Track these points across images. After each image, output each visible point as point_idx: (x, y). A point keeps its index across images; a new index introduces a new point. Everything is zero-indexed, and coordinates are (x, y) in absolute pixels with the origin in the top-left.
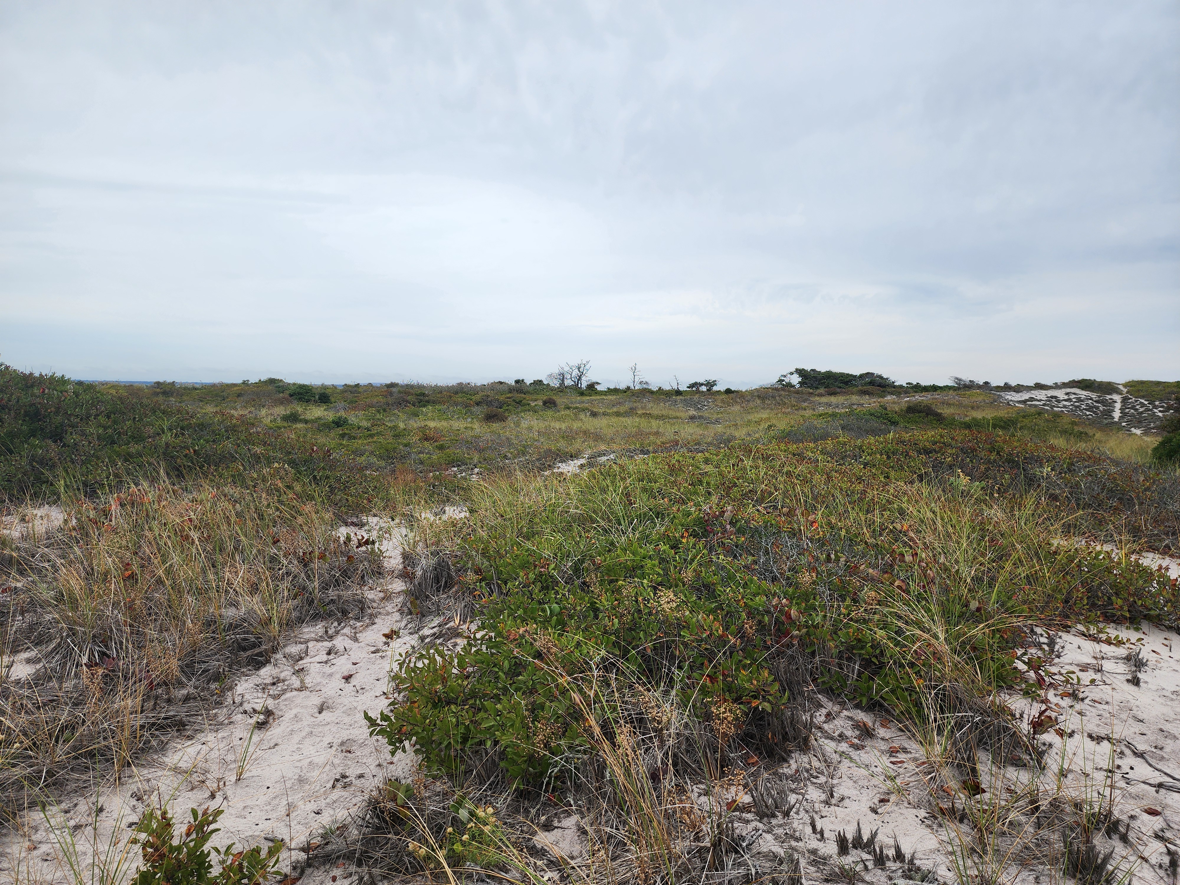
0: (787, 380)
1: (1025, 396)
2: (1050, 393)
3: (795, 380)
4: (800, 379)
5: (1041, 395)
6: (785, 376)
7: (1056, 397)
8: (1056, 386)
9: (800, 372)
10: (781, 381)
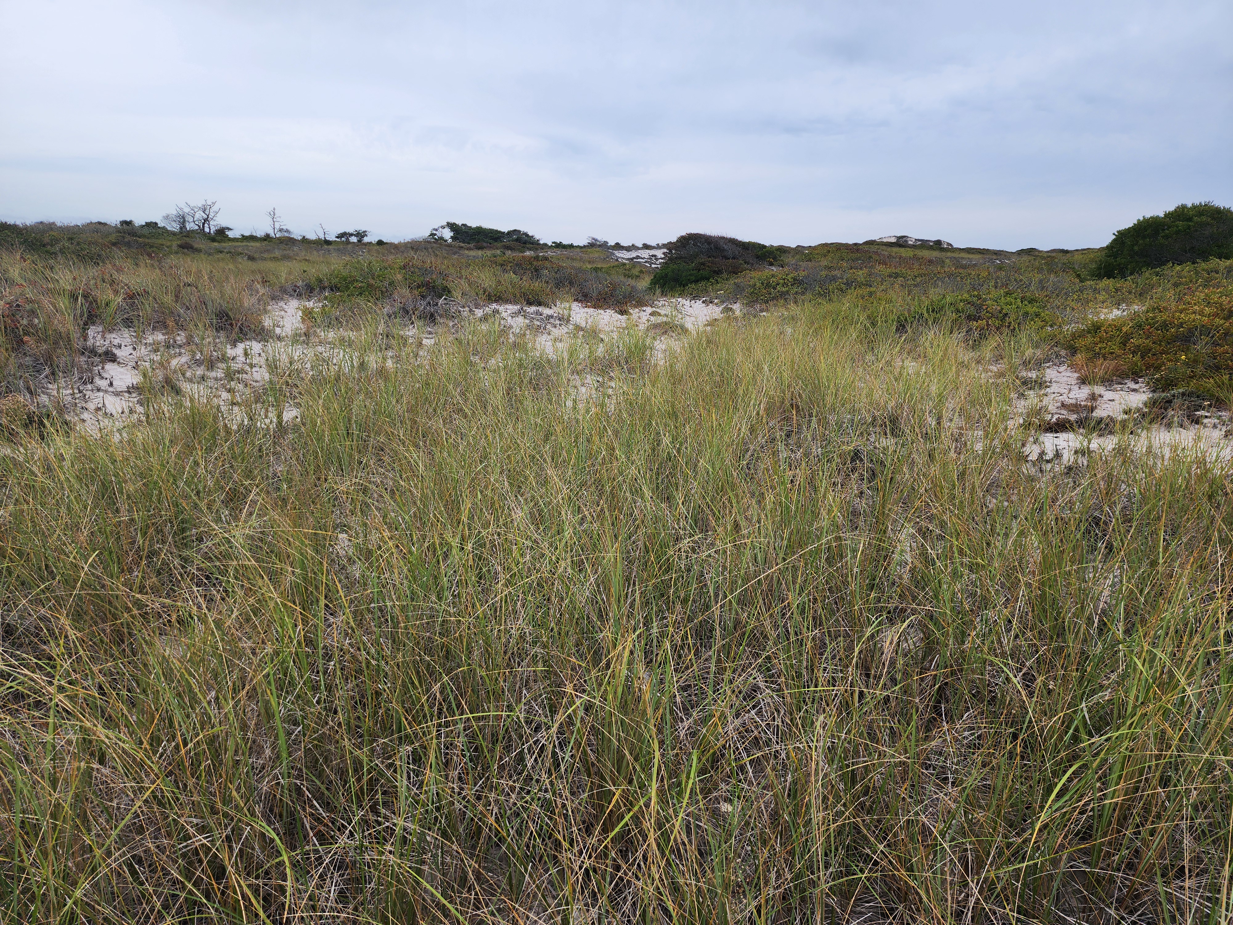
0: (439, 234)
1: (633, 254)
2: (652, 252)
3: (447, 234)
4: (452, 234)
5: (645, 254)
6: (436, 230)
7: (655, 256)
8: (658, 247)
9: (452, 226)
10: (432, 235)
